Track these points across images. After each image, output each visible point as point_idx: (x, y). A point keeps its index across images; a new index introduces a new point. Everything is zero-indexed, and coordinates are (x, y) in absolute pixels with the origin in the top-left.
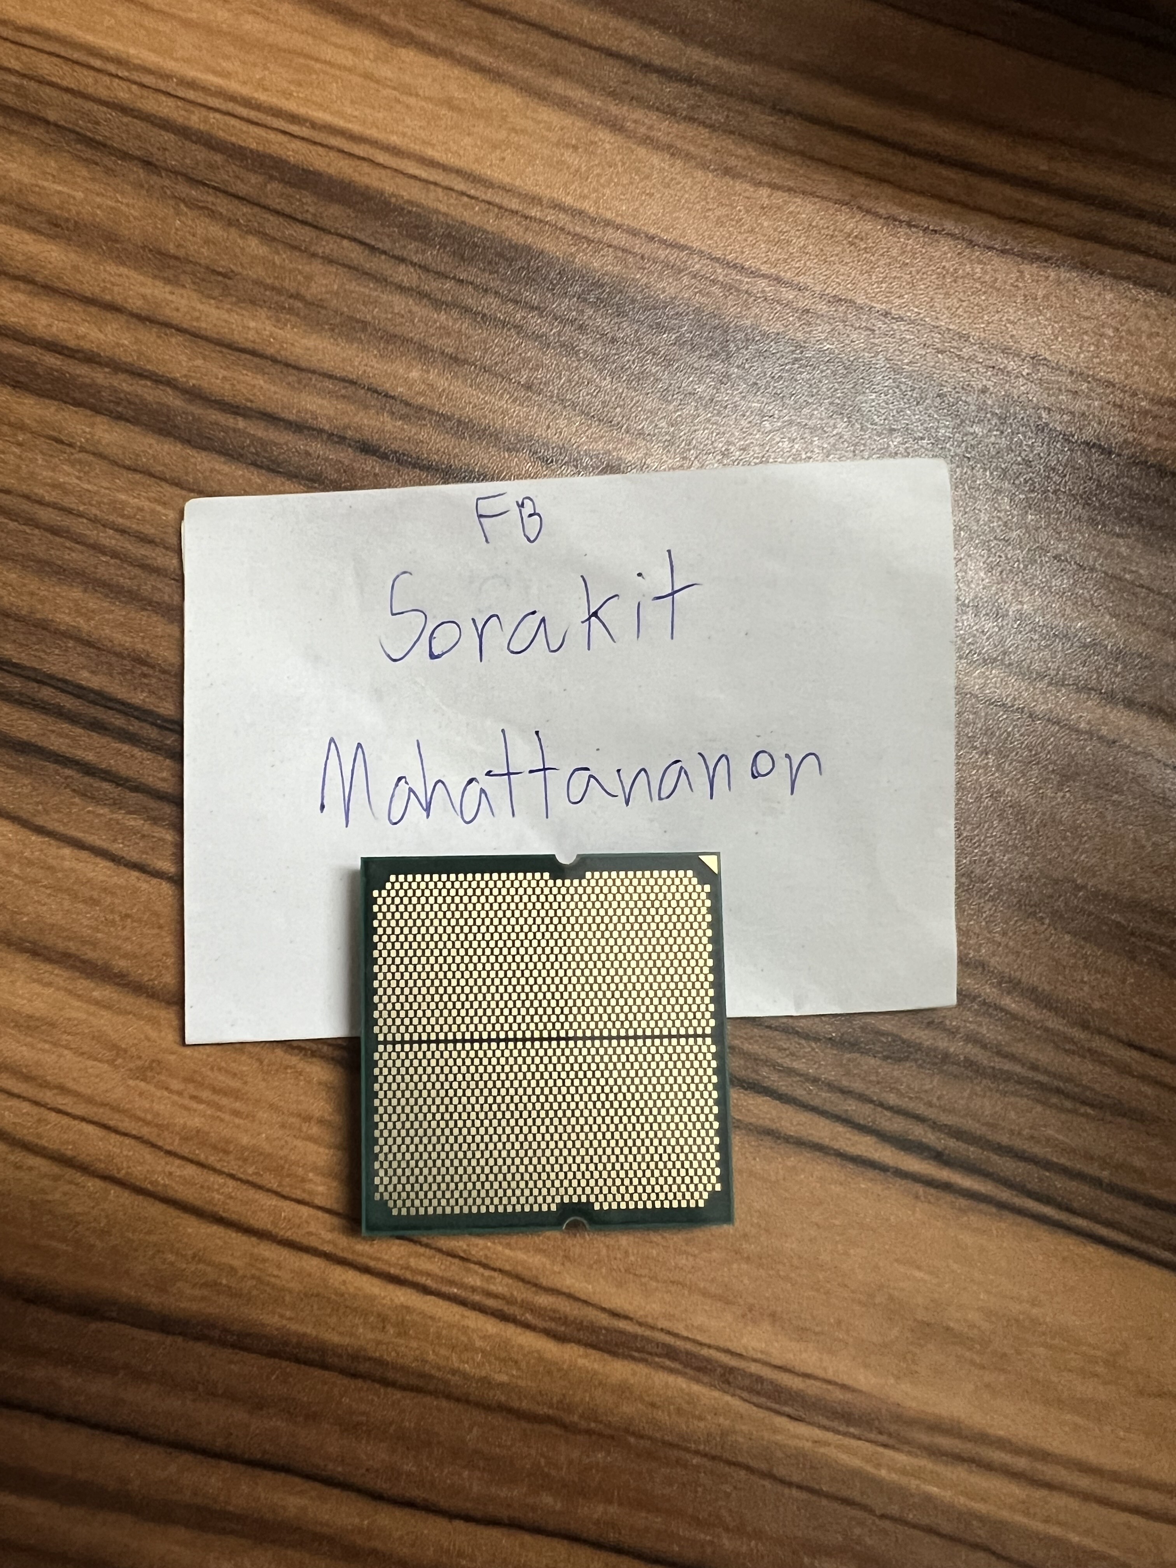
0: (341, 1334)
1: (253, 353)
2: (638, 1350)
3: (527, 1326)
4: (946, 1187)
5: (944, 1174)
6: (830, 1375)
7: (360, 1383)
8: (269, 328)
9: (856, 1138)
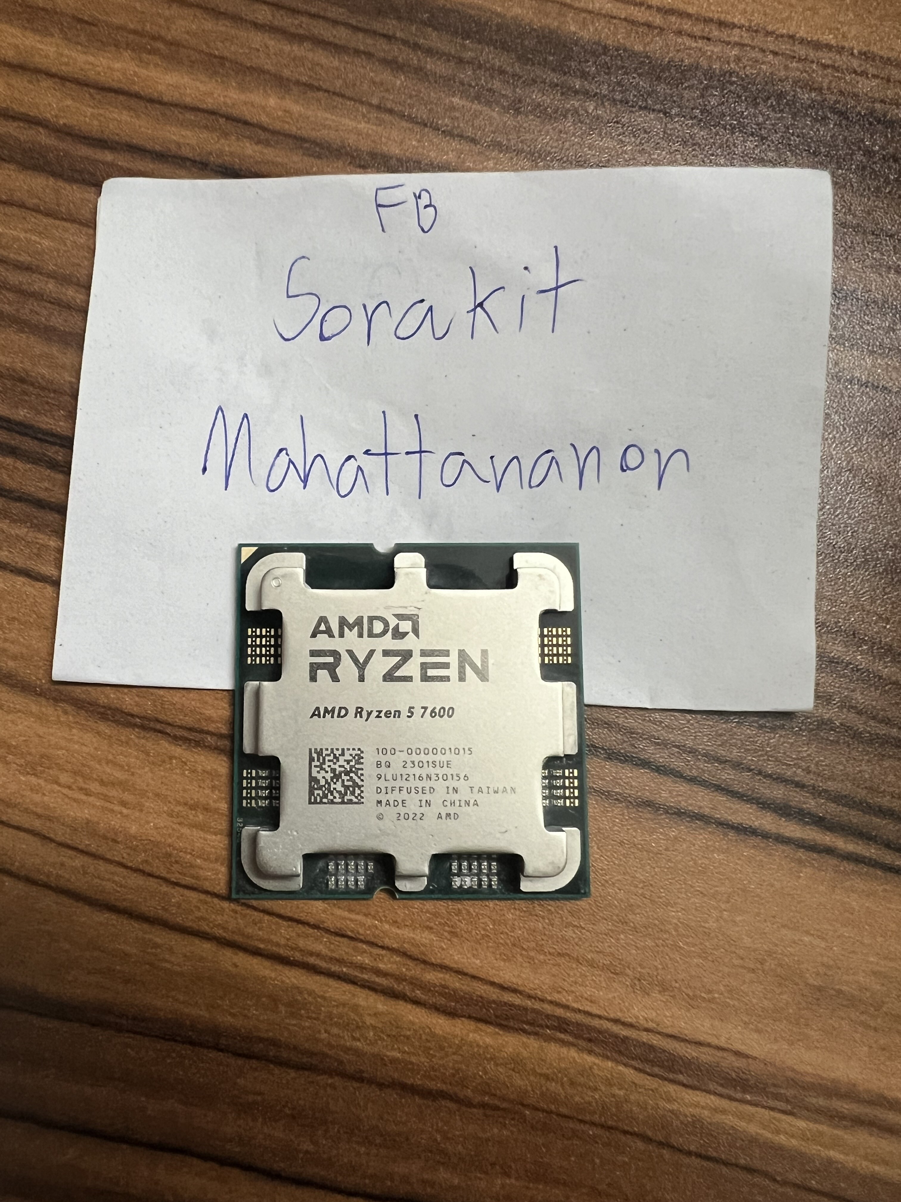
0: (233, 1015)
1: (118, 92)
2: (528, 1023)
3: (416, 1002)
4: (829, 851)
5: (827, 839)
6: (722, 1043)
7: (254, 1063)
8: (132, 67)
9: (738, 806)
